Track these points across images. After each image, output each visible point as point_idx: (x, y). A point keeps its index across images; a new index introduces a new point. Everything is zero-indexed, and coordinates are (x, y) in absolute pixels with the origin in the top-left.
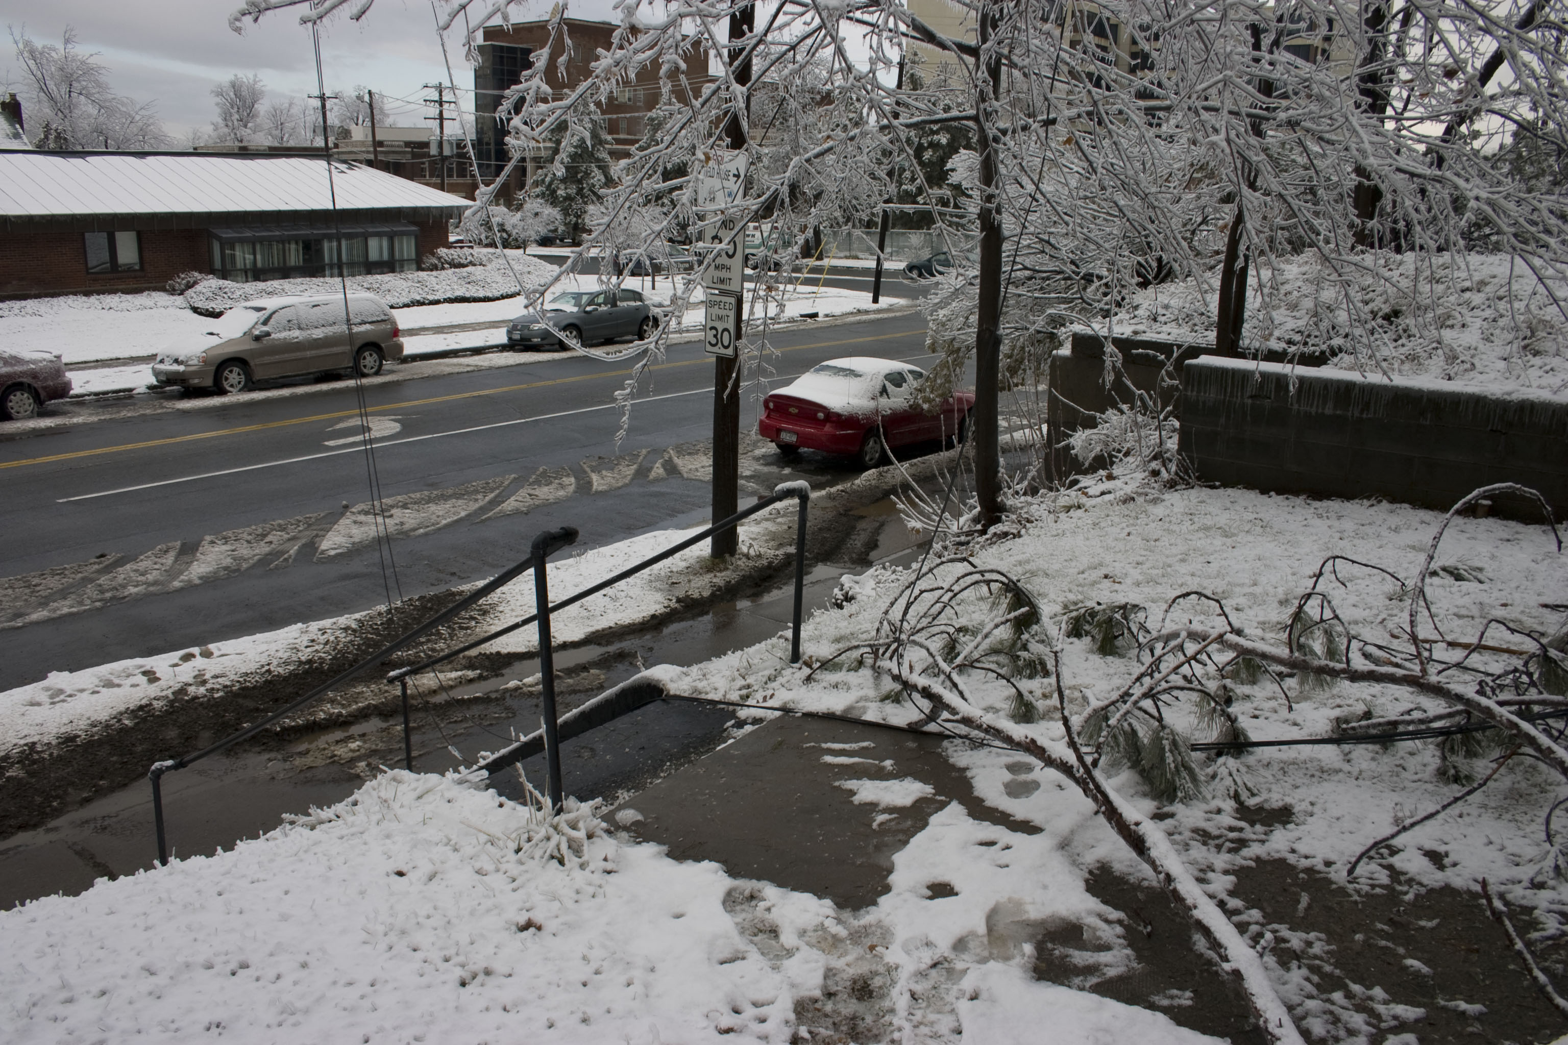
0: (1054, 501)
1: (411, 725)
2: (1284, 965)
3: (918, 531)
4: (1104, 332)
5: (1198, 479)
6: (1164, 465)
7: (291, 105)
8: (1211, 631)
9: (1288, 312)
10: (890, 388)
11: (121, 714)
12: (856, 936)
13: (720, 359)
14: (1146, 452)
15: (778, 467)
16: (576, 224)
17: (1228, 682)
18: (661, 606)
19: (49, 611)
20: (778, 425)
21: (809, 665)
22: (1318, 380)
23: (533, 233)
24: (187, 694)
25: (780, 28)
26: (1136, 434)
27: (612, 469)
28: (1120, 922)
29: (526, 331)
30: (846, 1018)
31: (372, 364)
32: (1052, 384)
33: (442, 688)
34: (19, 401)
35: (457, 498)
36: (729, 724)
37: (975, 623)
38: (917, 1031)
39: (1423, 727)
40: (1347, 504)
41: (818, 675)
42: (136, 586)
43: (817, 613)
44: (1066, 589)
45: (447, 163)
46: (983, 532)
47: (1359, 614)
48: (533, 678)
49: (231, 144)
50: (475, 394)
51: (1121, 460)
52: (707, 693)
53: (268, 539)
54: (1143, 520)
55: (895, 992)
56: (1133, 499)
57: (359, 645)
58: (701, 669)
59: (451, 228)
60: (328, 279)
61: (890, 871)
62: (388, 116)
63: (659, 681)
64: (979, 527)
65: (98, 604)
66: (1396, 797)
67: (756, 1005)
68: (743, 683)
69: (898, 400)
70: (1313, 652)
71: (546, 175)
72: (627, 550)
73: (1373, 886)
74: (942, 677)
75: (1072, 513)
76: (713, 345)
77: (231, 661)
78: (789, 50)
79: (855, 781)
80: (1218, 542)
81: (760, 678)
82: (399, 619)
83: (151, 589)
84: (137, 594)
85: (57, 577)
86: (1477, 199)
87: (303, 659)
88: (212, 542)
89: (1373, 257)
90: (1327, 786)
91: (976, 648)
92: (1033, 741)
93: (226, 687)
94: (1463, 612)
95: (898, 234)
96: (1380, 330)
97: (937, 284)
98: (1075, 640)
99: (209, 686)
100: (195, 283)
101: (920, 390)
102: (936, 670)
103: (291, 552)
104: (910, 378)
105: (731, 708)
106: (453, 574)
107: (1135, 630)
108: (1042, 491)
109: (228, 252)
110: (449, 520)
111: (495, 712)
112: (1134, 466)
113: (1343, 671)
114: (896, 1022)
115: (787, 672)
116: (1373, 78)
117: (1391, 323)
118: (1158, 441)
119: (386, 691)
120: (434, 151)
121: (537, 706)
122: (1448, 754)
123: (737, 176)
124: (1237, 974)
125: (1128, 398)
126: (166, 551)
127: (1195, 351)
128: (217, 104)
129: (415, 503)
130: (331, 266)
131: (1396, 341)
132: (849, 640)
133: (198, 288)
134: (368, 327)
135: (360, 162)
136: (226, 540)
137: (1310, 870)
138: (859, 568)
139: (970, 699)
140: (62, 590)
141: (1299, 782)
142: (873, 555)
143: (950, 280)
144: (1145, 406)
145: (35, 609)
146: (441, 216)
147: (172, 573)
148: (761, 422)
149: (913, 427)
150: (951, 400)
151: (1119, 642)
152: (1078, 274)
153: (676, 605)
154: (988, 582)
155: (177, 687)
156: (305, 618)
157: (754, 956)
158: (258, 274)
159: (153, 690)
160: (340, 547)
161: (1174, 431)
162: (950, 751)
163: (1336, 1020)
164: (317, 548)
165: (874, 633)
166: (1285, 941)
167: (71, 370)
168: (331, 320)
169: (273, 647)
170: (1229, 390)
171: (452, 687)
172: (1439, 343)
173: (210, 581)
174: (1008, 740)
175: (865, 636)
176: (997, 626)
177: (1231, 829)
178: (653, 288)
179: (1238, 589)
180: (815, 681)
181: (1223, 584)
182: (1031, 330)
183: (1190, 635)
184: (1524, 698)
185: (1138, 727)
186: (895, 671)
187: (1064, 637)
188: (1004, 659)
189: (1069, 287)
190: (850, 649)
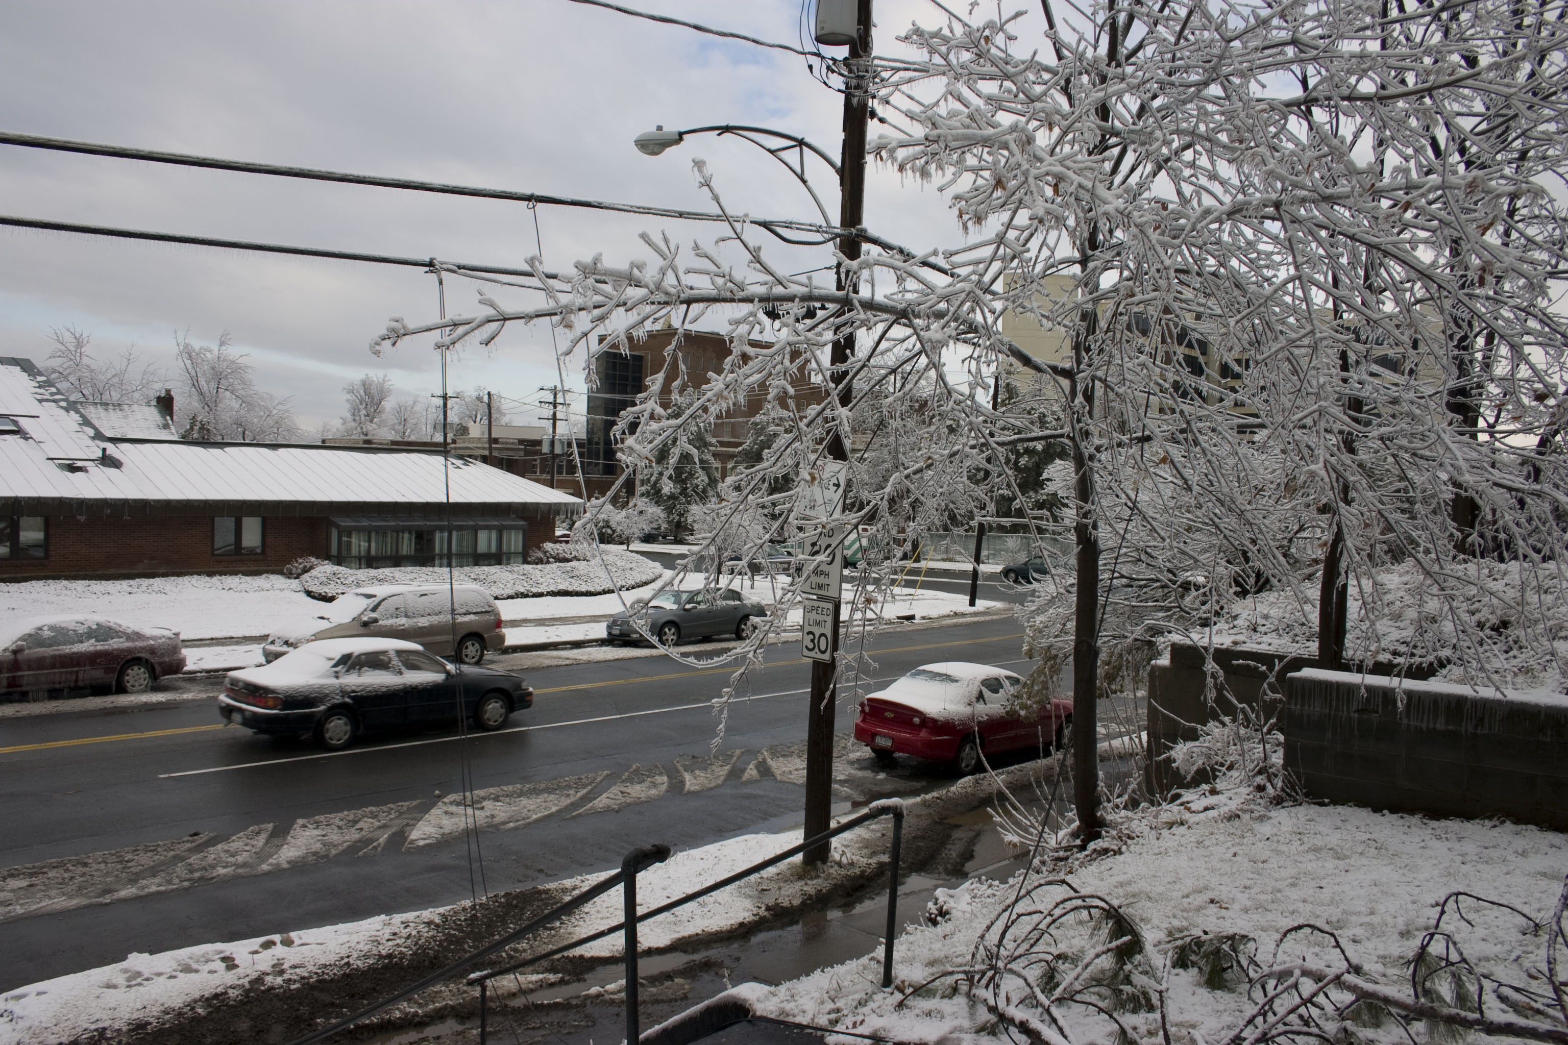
0: (1156, 817)
1: (488, 1029)
3: (1015, 845)
4: (1205, 642)
5: (1306, 795)
6: (1270, 781)
7: (415, 403)
8: (1327, 970)
9: (1391, 623)
10: (987, 693)
11: (195, 1001)
13: (817, 664)
14: (1252, 766)
15: (873, 771)
16: (679, 522)
17: (1348, 1024)
18: (750, 914)
19: (138, 888)
20: (873, 729)
21: (901, 991)
22: (1427, 694)
23: (636, 530)
24: (263, 984)
25: (882, 353)
26: (1239, 747)
27: (706, 769)
29: (625, 627)
31: (473, 654)
32: (1152, 694)
33: (522, 992)
34: (137, 675)
35: (549, 793)
37: (1074, 950)
40: (1468, 825)
41: (910, 1002)
42: (225, 867)
43: (910, 928)
44: (1170, 914)
45: (557, 461)
46: (1083, 848)
47: (1490, 949)
48: (616, 985)
49: (357, 436)
50: (573, 687)
51: (1224, 774)
52: (794, 1016)
53: (358, 826)
54: (1250, 838)
56: (1238, 816)
57: (441, 941)
58: (788, 989)
59: (558, 523)
60: (437, 569)
62: (505, 415)
63: (745, 1000)
64: (1078, 842)
65: (186, 884)
68: (832, 1006)
69: (995, 706)
70: (1440, 999)
71: (652, 475)
72: (718, 853)
74: (1040, 1009)
75: (1174, 829)
76: (810, 650)
77: (312, 951)
78: (890, 373)
80: (1330, 864)
81: (850, 1002)
82: (483, 916)
83: (240, 871)
84: (225, 875)
85: (149, 854)
87: (384, 952)
88: (304, 826)
89: (1475, 567)
91: (1076, 979)
93: (303, 978)
95: (994, 537)
96: (1489, 641)
97: (1034, 591)
98: (1181, 971)
99: (286, 976)
100: (312, 568)
101: (1017, 697)
102: (1035, 1002)
103: (381, 840)
104: (1007, 683)
105: (819, 1033)
106: (541, 871)
108: (1142, 805)
109: (344, 539)
110: (539, 815)
111: (574, 1020)
112: (1238, 781)
113: (1477, 1022)
115: (879, 997)
116: (1462, 392)
117: (1500, 634)
118: (1262, 755)
119: (465, 992)
120: (545, 449)
121: (618, 1015)
123: (837, 485)
125: (1230, 710)
126: (258, 833)
127: (1299, 663)
128: (348, 401)
129: (507, 796)
130: (441, 557)
131: (1506, 652)
132: (943, 964)
133: (314, 572)
134: (472, 617)
135: (475, 458)
136: (318, 825)
138: (954, 880)
139: (1071, 1037)
140: (153, 867)
142: (968, 866)
143: (1046, 588)
144: (1247, 718)
145: (124, 886)
146: (549, 512)
147: (262, 856)
148: (857, 725)
149: (1010, 734)
150: (1048, 706)
151: (1228, 975)
152: (1174, 583)
153: (766, 913)
154: (1088, 908)
155: (254, 975)
156: (389, 910)
158: (371, 561)
159: (230, 978)
160: (429, 837)
161: (1279, 745)
164: (407, 838)
165: (970, 957)
167: (187, 647)
168: (437, 609)
169: (355, 938)
170: (1334, 704)
171: (532, 991)
172: (1553, 655)
173: (298, 867)
175: (959, 960)
176: (1098, 956)
178: (752, 587)
179: (1353, 919)
180: (907, 1007)
181: (1334, 913)
182: (1129, 640)
183: (1305, 973)
186: (991, 1002)
187: (1169, 967)
188: (1106, 991)
189: (1167, 596)
190: (944, 975)
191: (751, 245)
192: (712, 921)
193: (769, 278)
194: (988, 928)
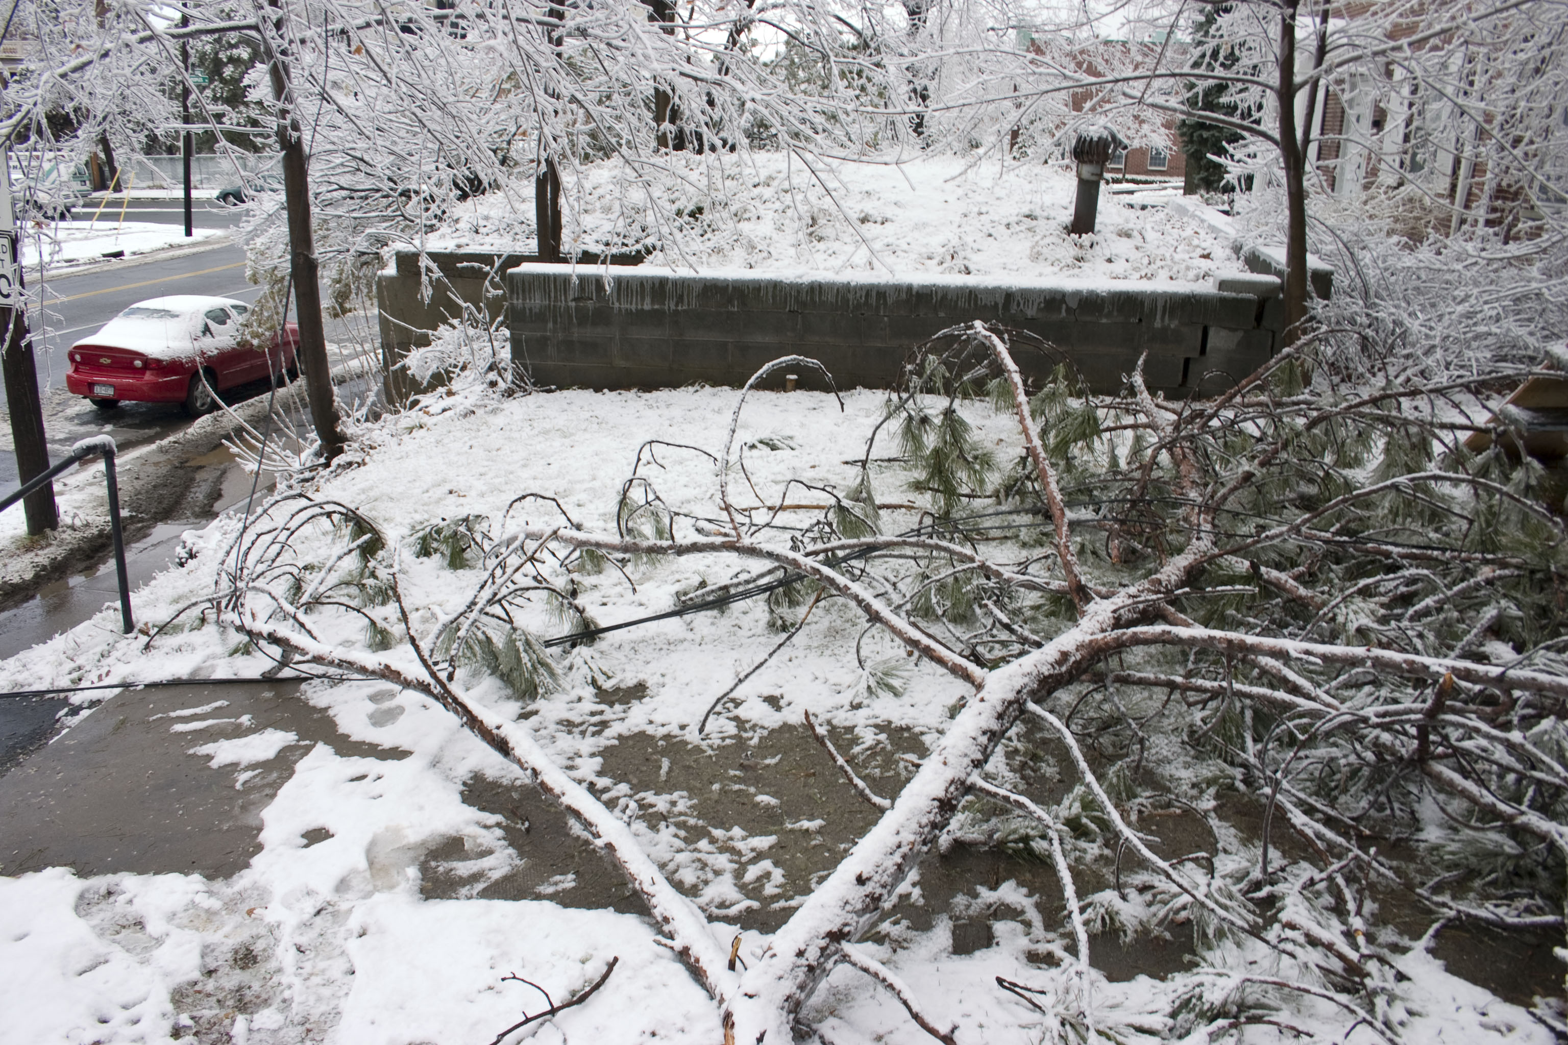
0: (396, 424)
2: (654, 828)
4: (424, 248)
5: (534, 384)
6: (500, 375)
8: (547, 528)
9: (602, 215)
10: (213, 325)
12: (231, 905)
14: (482, 363)
17: (576, 576)
20: (89, 379)
21: (144, 632)
22: (634, 278)
26: (469, 347)
28: (498, 825)
30: (231, 991)
32: (381, 307)
36: (62, 713)
37: (318, 559)
38: (308, 983)
39: (751, 586)
40: (675, 393)
41: (157, 641)
43: (157, 576)
44: (412, 510)
46: (327, 465)
47: (690, 493)
51: (458, 375)
52: (30, 685)
54: (484, 430)
55: (279, 951)
56: (473, 412)
61: (260, 829)
64: (322, 460)
66: (735, 654)
67: (125, 1007)
68: (72, 665)
69: (224, 338)
73: (723, 739)
74: (287, 619)
75: (414, 433)
79: (211, 745)
80: (557, 442)
81: (91, 657)
86: (753, 100)
89: (675, 159)
90: (674, 657)
91: (321, 583)
92: (387, 667)
94: (779, 478)
95: (205, 159)
96: (688, 227)
97: (248, 211)
98: (425, 559)
101: (246, 326)
102: (282, 615)
104: (233, 313)
105: (62, 695)
107: (479, 539)
108: (383, 415)
112: (470, 379)
113: (670, 547)
114: (285, 980)
115: (122, 644)
117: (697, 219)
118: (491, 352)
122: (774, 607)
124: (610, 846)
125: (456, 312)
127: (515, 260)
131: (702, 235)
132: (188, 598)
137: (667, 737)
139: (322, 637)
141: (649, 658)
144: (474, 319)
148: (69, 377)
149: (245, 365)
151: (468, 554)
152: (396, 191)
154: (329, 515)
157: (119, 957)
161: (505, 340)
162: (309, 694)
163: (704, 866)
165: (213, 587)
166: (652, 806)
170: (553, 294)
172: (739, 235)
174: (363, 670)
175: (205, 591)
176: (340, 558)
177: (593, 714)
179: (578, 486)
180: (155, 648)
181: (561, 483)
182: (352, 251)
183: (528, 536)
184: (828, 545)
185: (490, 633)
186: (238, 623)
187: (414, 558)
188: (354, 590)
189: (389, 206)
190: (189, 607)
194: (228, 553)
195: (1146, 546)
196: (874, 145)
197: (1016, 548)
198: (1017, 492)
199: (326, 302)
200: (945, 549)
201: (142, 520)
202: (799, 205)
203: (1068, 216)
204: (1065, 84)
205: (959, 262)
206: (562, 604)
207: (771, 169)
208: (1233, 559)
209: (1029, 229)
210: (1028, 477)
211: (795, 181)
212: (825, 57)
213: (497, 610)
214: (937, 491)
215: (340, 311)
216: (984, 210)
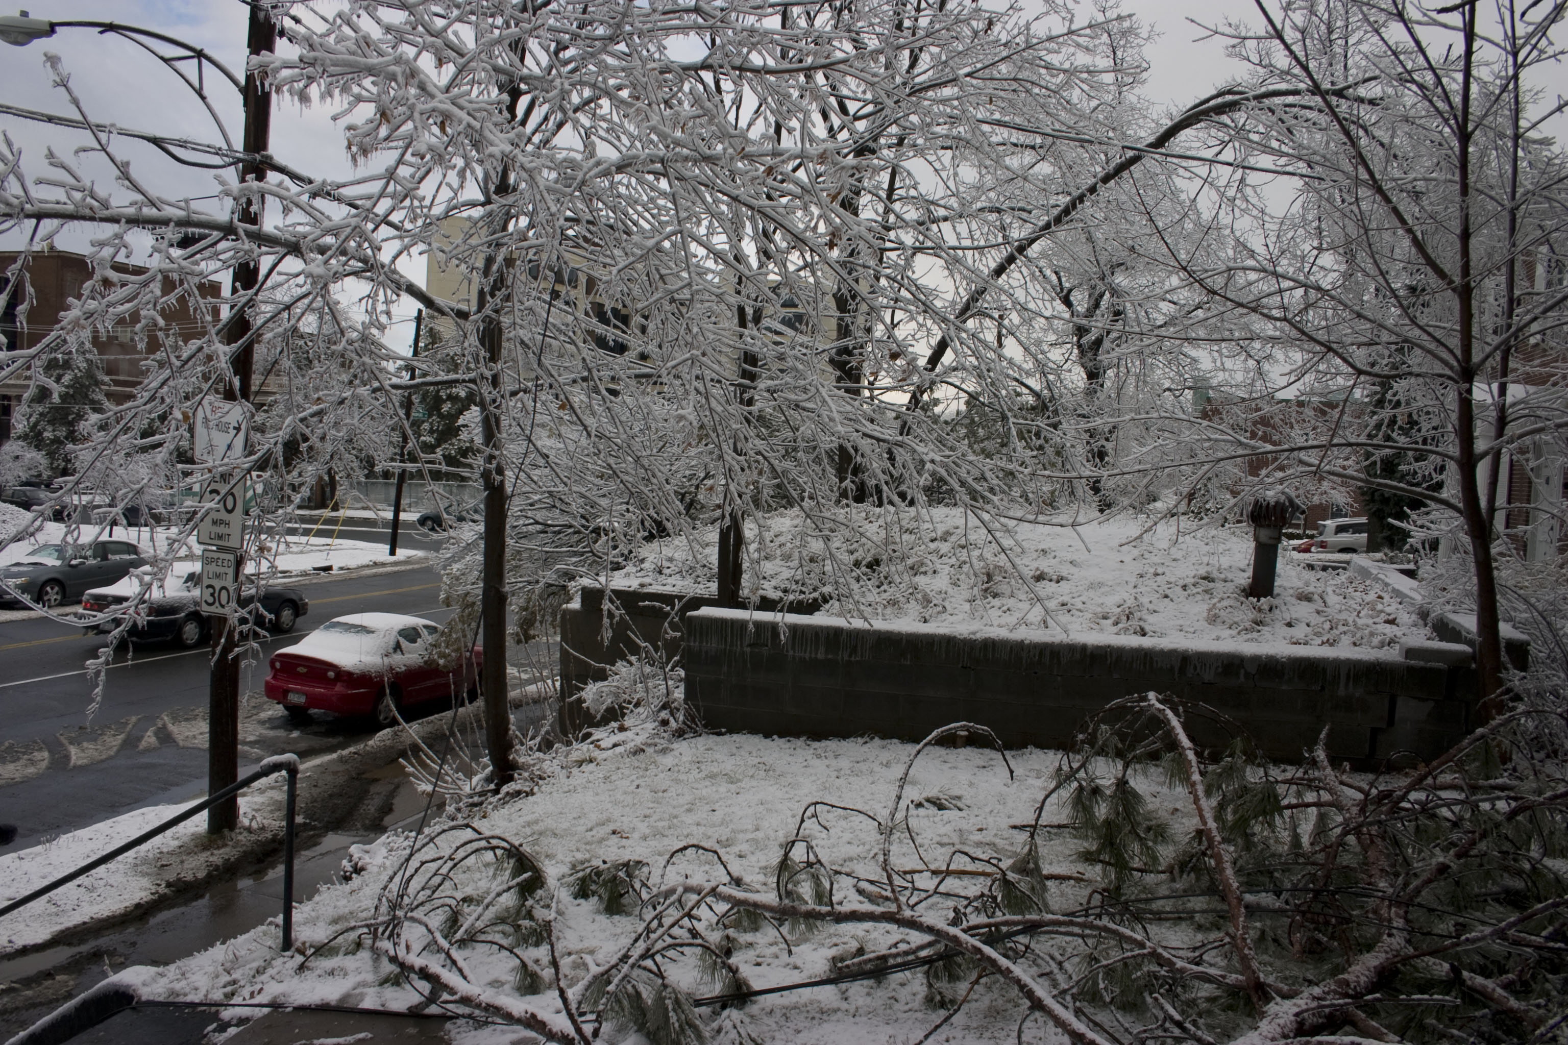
0: (567, 756)
3: (429, 794)
4: (611, 585)
5: (705, 726)
6: (672, 714)
8: (708, 883)
9: (783, 563)
10: (404, 643)
14: (656, 702)
15: (286, 730)
16: (64, 469)
17: (731, 932)
18: (148, 892)
20: (285, 686)
21: (301, 952)
22: (811, 627)
25: (273, 288)
26: (644, 685)
27: (95, 741)
32: (564, 638)
36: (210, 1028)
37: (479, 892)
39: (911, 957)
40: (844, 743)
41: (312, 963)
43: (322, 889)
44: (574, 848)
46: (496, 792)
47: (854, 851)
51: (632, 711)
52: (185, 995)
54: (653, 770)
56: (643, 750)
58: (180, 967)
63: (129, 986)
64: (492, 786)
66: (890, 1030)
68: (228, 978)
69: (413, 656)
70: (800, 898)
71: (30, 416)
72: (109, 831)
74: (440, 954)
75: (584, 767)
76: (210, 605)
78: (283, 310)
80: (723, 787)
81: (247, 972)
86: (933, 461)
89: (855, 511)
90: (827, 1027)
91: (479, 918)
92: (533, 1016)
94: (945, 840)
95: (413, 485)
96: (864, 578)
97: (448, 539)
98: (582, 901)
101: (435, 646)
102: (436, 948)
104: (425, 632)
105: (213, 1009)
107: (637, 886)
108: (555, 746)
112: (643, 716)
113: (829, 914)
115: (278, 962)
117: (874, 571)
118: (665, 691)
122: (933, 982)
123: (238, 429)
125: (635, 650)
127: (697, 602)
131: (878, 587)
132: (347, 920)
139: (470, 977)
141: (801, 1026)
142: (387, 820)
144: (652, 658)
148: (267, 683)
149: (430, 683)
151: (625, 900)
152: (587, 528)
153: (166, 890)
154: (493, 849)
161: (680, 680)
162: (453, 1034)
165: (373, 910)
170: (729, 639)
172: (915, 589)
174: (509, 1018)
175: (362, 914)
176: (499, 895)
178: (151, 539)
179: (741, 836)
180: (308, 969)
181: (724, 833)
182: (541, 584)
183: (688, 890)
184: (992, 920)
185: (641, 988)
186: (392, 953)
187: (571, 899)
188: (508, 929)
189: (580, 541)
190: (347, 931)
191: (119, 158)
192: (102, 906)
193: (140, 197)
194: (391, 879)
195: (1332, 938)
196: (1051, 503)
197: (1190, 931)
198: (1192, 869)
199: (511, 629)
200: (1115, 932)
201: (314, 828)
202: (974, 561)
203: (1245, 579)
204: (1240, 452)
205: (1134, 623)
206: (715, 963)
207: (949, 524)
208: (1431, 960)
209: (1206, 591)
210: (1204, 854)
211: (972, 537)
212: (1004, 418)
213: (649, 963)
214: (1108, 864)
215: (525, 637)
216: (1160, 571)
